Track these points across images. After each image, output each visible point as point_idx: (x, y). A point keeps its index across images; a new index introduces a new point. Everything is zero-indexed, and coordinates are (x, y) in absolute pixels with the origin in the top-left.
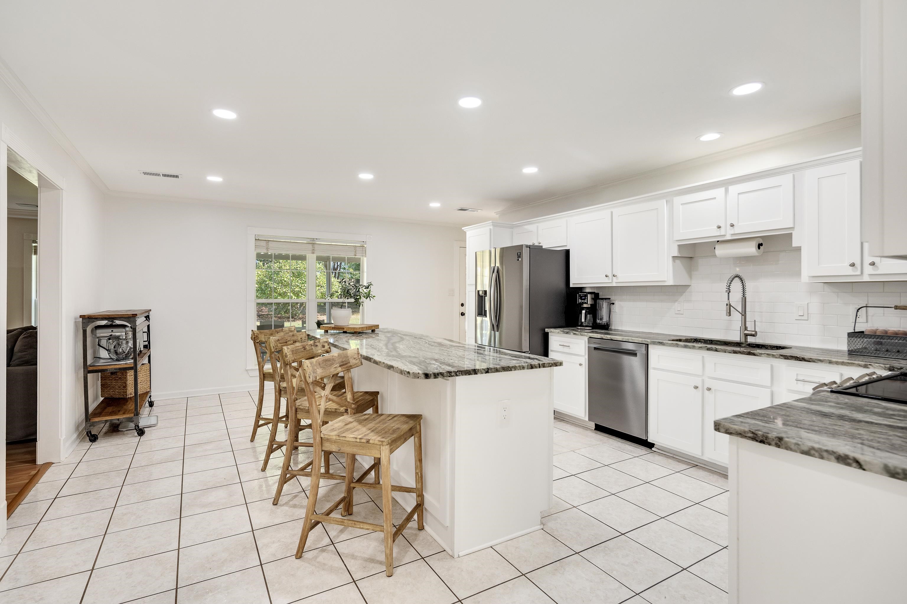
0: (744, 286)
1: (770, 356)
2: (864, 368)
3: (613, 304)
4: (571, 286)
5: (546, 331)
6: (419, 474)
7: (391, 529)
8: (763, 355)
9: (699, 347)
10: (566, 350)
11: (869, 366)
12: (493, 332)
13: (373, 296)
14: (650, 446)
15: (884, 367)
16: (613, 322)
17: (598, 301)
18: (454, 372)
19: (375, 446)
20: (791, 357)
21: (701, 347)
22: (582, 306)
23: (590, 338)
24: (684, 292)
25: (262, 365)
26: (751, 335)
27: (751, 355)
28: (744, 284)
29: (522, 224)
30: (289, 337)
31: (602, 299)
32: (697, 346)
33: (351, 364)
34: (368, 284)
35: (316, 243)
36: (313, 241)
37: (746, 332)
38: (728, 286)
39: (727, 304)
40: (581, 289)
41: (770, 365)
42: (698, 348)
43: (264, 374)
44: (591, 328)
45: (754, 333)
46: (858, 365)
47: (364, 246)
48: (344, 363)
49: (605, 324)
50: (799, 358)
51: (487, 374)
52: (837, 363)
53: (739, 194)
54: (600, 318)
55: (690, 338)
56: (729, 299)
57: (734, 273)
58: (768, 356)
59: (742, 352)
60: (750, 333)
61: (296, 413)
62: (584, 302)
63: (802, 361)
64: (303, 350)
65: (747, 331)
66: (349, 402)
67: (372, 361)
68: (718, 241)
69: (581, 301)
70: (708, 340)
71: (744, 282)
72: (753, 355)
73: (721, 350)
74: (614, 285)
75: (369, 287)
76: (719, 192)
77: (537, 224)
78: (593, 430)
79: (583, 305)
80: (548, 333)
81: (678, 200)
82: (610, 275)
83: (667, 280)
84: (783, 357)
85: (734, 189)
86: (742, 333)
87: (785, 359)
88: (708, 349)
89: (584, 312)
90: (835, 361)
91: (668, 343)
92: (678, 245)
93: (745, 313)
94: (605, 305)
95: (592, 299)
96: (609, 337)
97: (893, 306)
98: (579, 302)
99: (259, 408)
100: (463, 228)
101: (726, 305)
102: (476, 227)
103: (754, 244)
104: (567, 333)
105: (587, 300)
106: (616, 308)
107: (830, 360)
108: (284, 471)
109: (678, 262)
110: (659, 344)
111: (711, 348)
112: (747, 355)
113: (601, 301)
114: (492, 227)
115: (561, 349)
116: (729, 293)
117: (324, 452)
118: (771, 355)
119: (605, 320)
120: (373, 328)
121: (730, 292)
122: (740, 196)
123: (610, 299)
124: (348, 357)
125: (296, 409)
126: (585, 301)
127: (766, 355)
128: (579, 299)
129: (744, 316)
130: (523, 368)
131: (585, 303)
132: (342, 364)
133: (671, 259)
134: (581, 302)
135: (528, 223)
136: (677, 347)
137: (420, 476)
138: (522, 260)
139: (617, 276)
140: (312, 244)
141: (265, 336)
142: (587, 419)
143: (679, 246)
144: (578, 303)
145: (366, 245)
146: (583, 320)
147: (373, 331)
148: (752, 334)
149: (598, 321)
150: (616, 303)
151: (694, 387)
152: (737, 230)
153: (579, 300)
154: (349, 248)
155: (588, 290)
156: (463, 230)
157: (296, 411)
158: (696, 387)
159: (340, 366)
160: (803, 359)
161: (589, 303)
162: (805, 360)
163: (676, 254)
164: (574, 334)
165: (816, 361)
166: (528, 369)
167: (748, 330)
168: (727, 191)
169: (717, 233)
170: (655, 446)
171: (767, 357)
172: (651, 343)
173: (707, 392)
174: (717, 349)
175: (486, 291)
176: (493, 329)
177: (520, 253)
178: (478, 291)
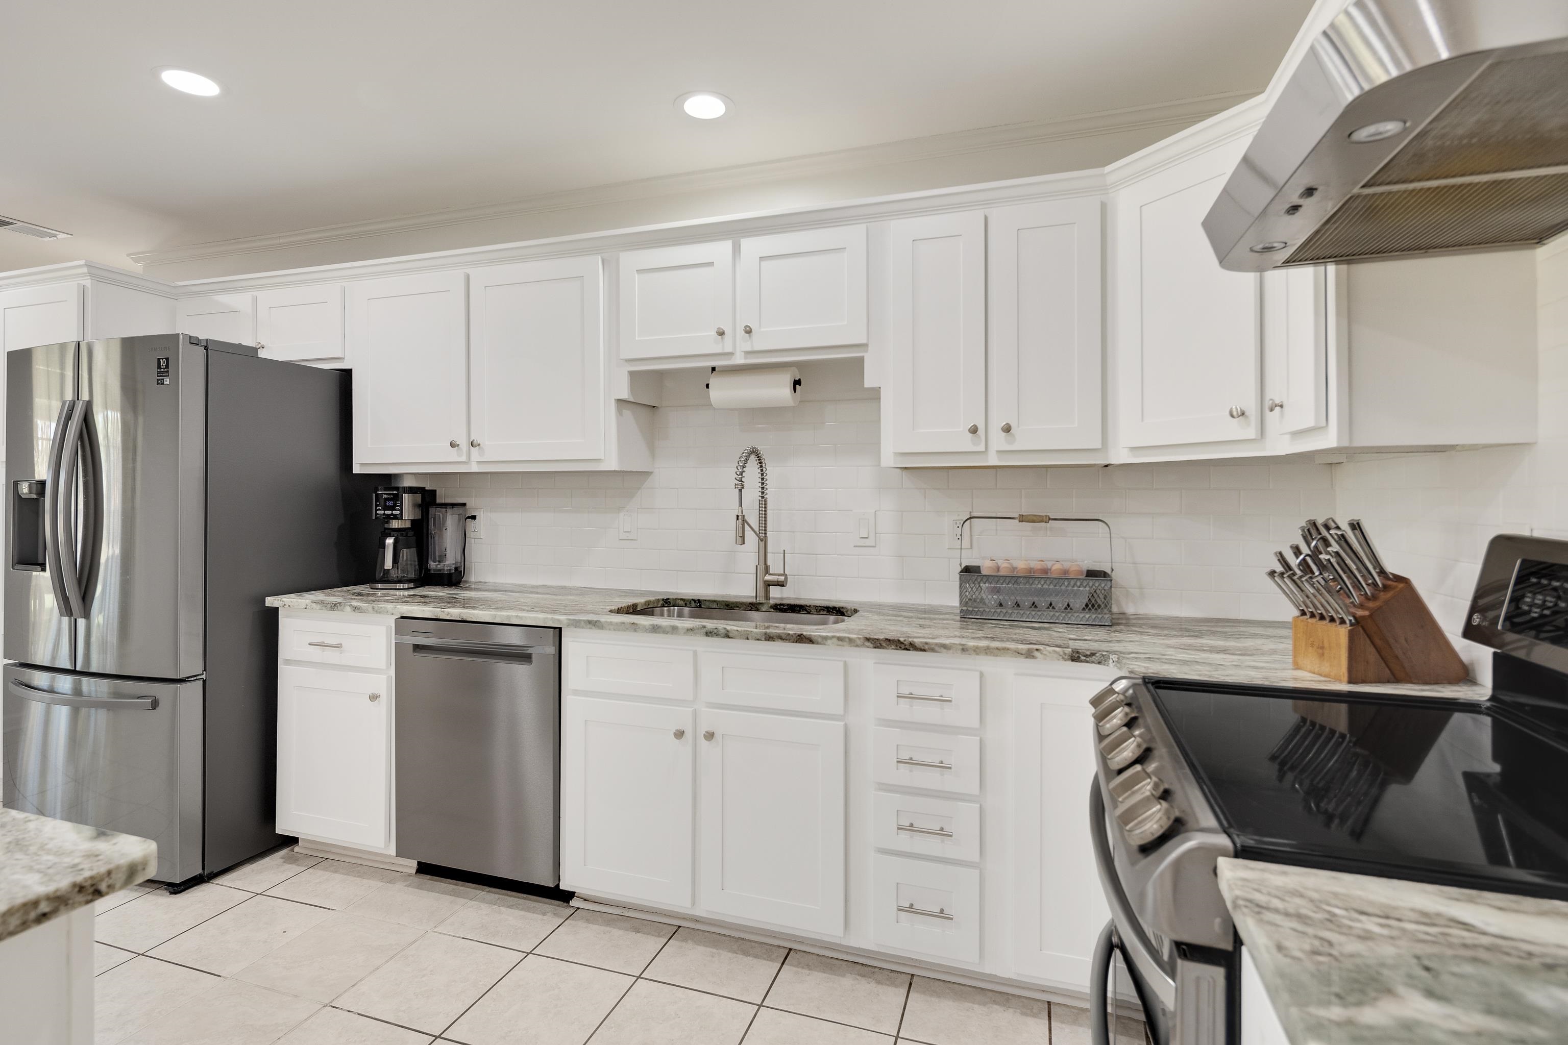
0: (765, 475)
1: (845, 641)
2: (1027, 657)
3: (474, 517)
4: (356, 470)
5: (267, 604)
8: (829, 642)
9: (688, 630)
10: (330, 656)
11: (1037, 654)
12: (65, 620)
14: (566, 897)
15: (1062, 653)
16: (473, 564)
17: (432, 511)
20: (888, 643)
21: (691, 630)
22: (386, 526)
23: (402, 617)
24: (639, 489)
26: (776, 583)
27: (805, 643)
28: (764, 469)
29: (206, 287)
31: (445, 505)
32: (683, 628)
37: (768, 578)
38: (738, 473)
39: (738, 516)
40: (387, 480)
41: (841, 664)
42: (684, 633)
44: (411, 585)
45: (782, 578)
46: (1015, 651)
49: (450, 570)
50: (903, 643)
52: (977, 650)
53: (762, 259)
54: (437, 554)
55: (654, 599)
56: (741, 505)
57: (748, 446)
58: (840, 643)
59: (784, 637)
60: (776, 579)
62: (392, 514)
63: (909, 650)
65: (770, 574)
68: (713, 369)
69: (382, 512)
70: (693, 599)
71: (764, 465)
72: (808, 643)
73: (737, 633)
74: (475, 468)
76: (720, 250)
77: (255, 293)
78: (410, 875)
79: (388, 523)
80: (276, 610)
81: (631, 260)
82: (463, 443)
83: (603, 458)
84: (872, 643)
85: (752, 246)
86: (760, 580)
87: (875, 648)
88: (709, 634)
89: (390, 541)
90: (974, 646)
91: (611, 622)
92: (628, 371)
93: (765, 535)
94: (451, 520)
95: (416, 505)
96: (455, 612)
97: (1016, 515)
98: (376, 514)
101: (735, 518)
103: (786, 380)
104: (334, 606)
105: (401, 510)
106: (480, 530)
107: (963, 645)
109: (627, 413)
110: (589, 626)
111: (715, 631)
112: (796, 642)
113: (439, 512)
115: (316, 654)
116: (740, 490)
118: (847, 640)
119: (451, 560)
121: (743, 487)
122: (763, 263)
123: (464, 504)
126: (394, 512)
127: (835, 640)
128: (377, 506)
129: (763, 542)
131: (395, 517)
133: (613, 406)
134: (384, 514)
135: (224, 285)
136: (635, 631)
138: (175, 382)
139: (481, 445)
142: (392, 851)
143: (632, 374)
144: (374, 518)
146: (388, 564)
148: (780, 582)
149: (432, 565)
150: (480, 516)
151: (675, 734)
152: (759, 343)
153: (376, 510)
155: (408, 483)
158: (680, 734)
160: (910, 647)
161: (405, 516)
162: (916, 646)
163: (625, 395)
164: (355, 609)
165: (937, 648)
167: (771, 572)
168: (736, 250)
169: (715, 347)
170: (576, 895)
171: (838, 645)
172: (568, 626)
173: (703, 743)
174: (728, 631)
175: (42, 483)
176: (66, 608)
177: (167, 359)
178: (16, 484)
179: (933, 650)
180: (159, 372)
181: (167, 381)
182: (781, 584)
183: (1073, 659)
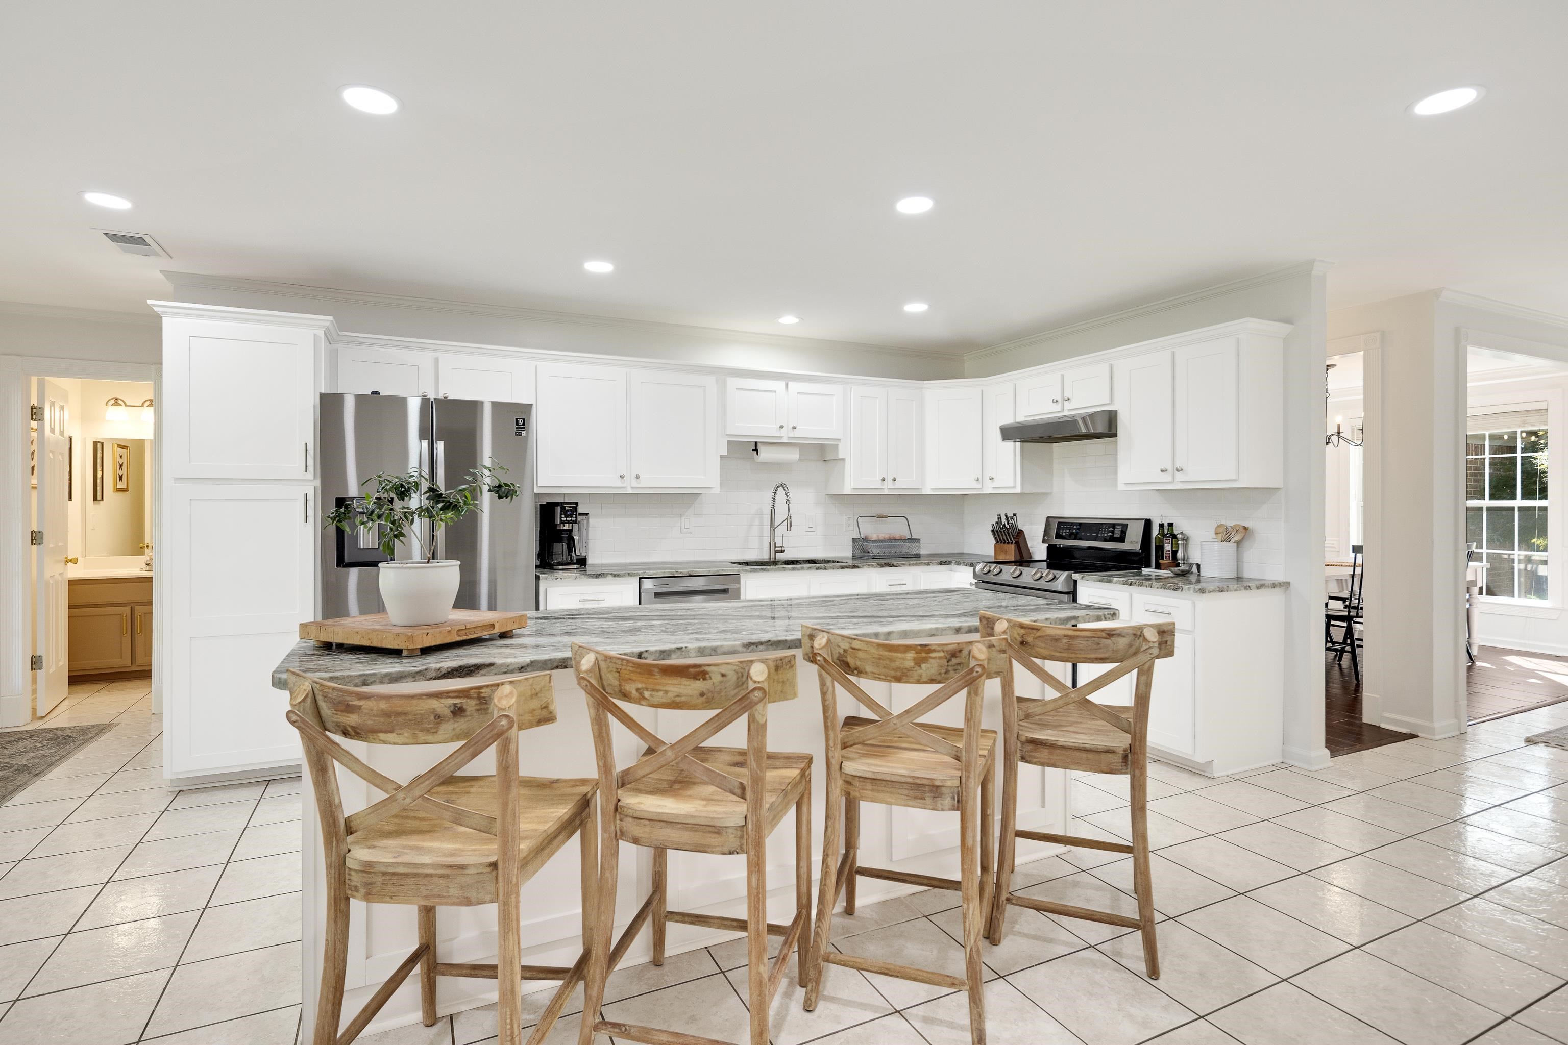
0: (789, 497)
11: (930, 564)
21: (810, 568)
24: (693, 503)
26: (780, 551)
28: (789, 494)
41: (867, 576)
45: (782, 548)
49: (584, 556)
50: (891, 565)
53: (796, 393)
57: (777, 483)
60: (780, 549)
69: (565, 519)
71: (788, 492)
76: (779, 385)
77: (434, 354)
79: (563, 526)
81: (732, 382)
82: (629, 475)
83: (714, 487)
85: (794, 386)
86: (773, 550)
88: (817, 569)
92: (727, 441)
97: (876, 515)
98: (562, 520)
100: (149, 302)
103: (799, 451)
104: (599, 576)
109: (725, 462)
118: (871, 565)
122: (797, 396)
123: (589, 514)
126: (572, 519)
128: (561, 515)
131: (572, 522)
133: (718, 458)
134: (567, 520)
139: (640, 477)
152: (797, 433)
153: (561, 517)
163: (725, 453)
164: (615, 576)
168: (787, 385)
169: (777, 433)
172: (745, 572)
177: (524, 420)
179: (900, 566)
180: (516, 428)
181: (524, 434)
182: (782, 551)
183: (941, 564)
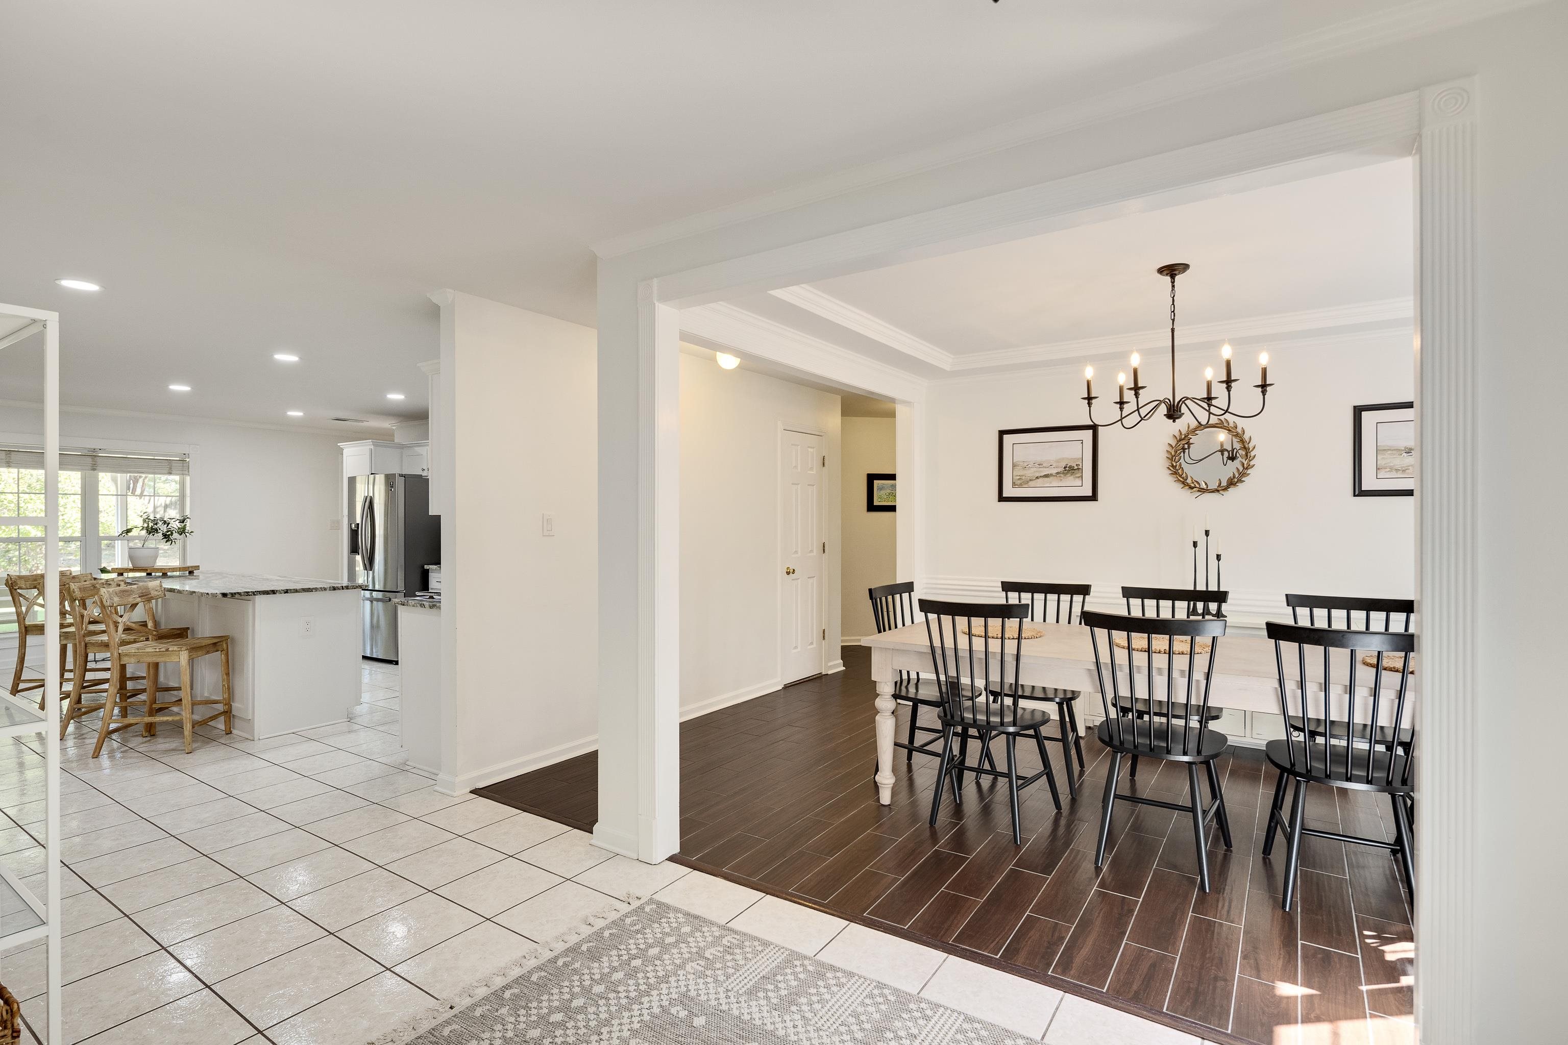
5: (425, 568)
6: (226, 685)
7: (190, 716)
12: (366, 571)
13: (190, 532)
18: (252, 592)
19: (174, 652)
25: (24, 617)
29: (412, 445)
30: (68, 580)
33: (152, 595)
34: (183, 518)
35: (100, 455)
36: (94, 452)
43: (26, 627)
47: (186, 461)
48: (144, 594)
51: (286, 594)
61: (86, 649)
64: (92, 588)
66: (150, 629)
67: (176, 591)
75: (186, 521)
80: (428, 570)
99: (18, 669)
100: (339, 443)
102: (360, 444)
108: (71, 706)
114: (372, 447)
117: (120, 695)
120: (190, 569)
124: (149, 589)
125: (86, 644)
130: (325, 589)
132: (141, 595)
135: (417, 445)
137: (227, 687)
138: (395, 490)
140: (91, 456)
141: (25, 581)
145: (189, 458)
147: (191, 573)
154: (159, 462)
156: (339, 446)
157: (86, 646)
159: (139, 597)
166: (330, 590)
175: (358, 524)
176: (365, 568)
178: (351, 524)
